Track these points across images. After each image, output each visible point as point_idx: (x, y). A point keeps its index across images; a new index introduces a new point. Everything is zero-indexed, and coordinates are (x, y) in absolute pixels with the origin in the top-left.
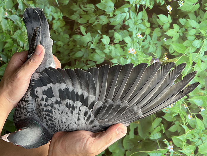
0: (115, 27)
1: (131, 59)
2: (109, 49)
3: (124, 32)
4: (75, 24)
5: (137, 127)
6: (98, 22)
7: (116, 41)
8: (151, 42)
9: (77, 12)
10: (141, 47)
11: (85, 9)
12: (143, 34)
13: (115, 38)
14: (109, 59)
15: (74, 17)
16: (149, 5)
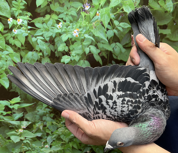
0: (52, 50)
1: (84, 33)
2: (75, 56)
3: (57, 41)
7: (66, 50)
8: (66, 13)
10: (71, 24)
12: (58, 22)
13: (64, 50)
14: (85, 56)
16: (28, 16)
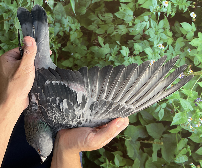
4: (93, 35)
5: (161, 149)
6: (117, 32)
9: (95, 22)
11: (103, 19)
15: (92, 27)
